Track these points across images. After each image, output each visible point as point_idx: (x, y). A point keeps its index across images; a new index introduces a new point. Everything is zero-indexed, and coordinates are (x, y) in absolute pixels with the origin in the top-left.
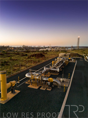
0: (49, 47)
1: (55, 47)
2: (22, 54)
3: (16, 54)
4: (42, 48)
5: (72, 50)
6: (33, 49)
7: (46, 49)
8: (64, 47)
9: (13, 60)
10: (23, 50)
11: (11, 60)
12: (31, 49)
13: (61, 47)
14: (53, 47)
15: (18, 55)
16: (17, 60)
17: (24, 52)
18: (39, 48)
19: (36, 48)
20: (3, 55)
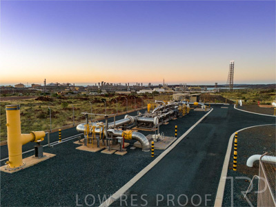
0: (160, 86)
1: (175, 86)
2: (96, 99)
3: (82, 99)
4: (145, 88)
5: (217, 93)
6: (123, 90)
7: (154, 90)
8: (197, 86)
9: (70, 109)
10: (101, 92)
11: (65, 109)
12: (120, 90)
13: (189, 86)
14: (170, 86)
15: (85, 101)
17: (102, 95)
18: (138, 88)
19: (131, 88)
20: (51, 100)
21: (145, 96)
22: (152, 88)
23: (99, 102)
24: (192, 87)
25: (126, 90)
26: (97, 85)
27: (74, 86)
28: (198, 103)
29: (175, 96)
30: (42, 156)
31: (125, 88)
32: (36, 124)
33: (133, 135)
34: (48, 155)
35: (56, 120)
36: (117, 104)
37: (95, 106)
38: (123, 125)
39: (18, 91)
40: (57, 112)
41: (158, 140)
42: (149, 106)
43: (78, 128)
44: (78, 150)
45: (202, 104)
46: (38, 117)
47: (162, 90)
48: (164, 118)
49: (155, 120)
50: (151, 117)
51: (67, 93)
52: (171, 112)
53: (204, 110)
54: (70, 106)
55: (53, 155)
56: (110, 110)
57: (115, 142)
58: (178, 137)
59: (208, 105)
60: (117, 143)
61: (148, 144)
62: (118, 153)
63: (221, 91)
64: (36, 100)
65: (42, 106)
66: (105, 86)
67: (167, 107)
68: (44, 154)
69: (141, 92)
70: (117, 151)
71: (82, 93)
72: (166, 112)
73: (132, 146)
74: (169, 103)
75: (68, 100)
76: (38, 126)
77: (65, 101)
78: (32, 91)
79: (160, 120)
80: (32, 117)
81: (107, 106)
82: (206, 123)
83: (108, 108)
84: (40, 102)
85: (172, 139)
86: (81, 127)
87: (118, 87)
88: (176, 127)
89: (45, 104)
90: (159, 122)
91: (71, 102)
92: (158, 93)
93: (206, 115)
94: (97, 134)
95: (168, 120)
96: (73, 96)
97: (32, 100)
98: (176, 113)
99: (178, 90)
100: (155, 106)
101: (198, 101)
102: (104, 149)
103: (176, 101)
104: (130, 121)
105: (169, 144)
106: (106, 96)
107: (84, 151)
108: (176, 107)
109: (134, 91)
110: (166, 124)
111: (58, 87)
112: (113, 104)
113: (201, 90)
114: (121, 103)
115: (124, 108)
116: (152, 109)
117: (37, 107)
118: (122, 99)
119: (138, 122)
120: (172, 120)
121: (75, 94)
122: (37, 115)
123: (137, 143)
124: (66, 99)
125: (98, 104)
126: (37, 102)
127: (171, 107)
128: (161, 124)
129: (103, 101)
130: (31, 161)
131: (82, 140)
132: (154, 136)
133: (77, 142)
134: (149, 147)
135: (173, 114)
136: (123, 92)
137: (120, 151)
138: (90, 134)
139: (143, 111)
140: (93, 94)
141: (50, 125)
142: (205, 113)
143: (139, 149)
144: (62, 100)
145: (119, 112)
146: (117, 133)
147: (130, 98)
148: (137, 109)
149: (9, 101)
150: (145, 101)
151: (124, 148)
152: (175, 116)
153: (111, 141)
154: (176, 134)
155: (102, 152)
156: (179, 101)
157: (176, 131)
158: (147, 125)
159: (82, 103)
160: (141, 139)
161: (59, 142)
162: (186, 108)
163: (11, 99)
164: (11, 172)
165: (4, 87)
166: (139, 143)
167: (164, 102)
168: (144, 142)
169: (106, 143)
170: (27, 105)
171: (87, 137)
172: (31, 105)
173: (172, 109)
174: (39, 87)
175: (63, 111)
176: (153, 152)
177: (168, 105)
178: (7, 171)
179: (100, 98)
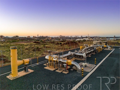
0: (86, 37)
1: (94, 37)
3: (52, 43)
4: (80, 38)
6: (69, 39)
7: (84, 39)
8: (104, 37)
9: (46, 47)
10: (60, 40)
11: (44, 47)
12: (68, 39)
13: (101, 37)
14: (91, 37)
16: (50, 47)
17: (60, 41)
18: (76, 38)
19: (73, 38)
20: (39, 43)
21: (79, 41)
22: (83, 38)
23: (59, 44)
24: (102, 37)
25: (71, 39)
26: (59, 37)
27: (49, 37)
29: (94, 42)
31: (70, 38)
32: (31, 53)
33: (72, 63)
34: (30, 71)
35: (39, 52)
36: (66, 45)
37: (56, 46)
38: (68, 56)
39: (28, 39)
40: (41, 48)
41: (86, 66)
42: (81, 47)
43: (46, 57)
44: (45, 69)
45: (109, 46)
46: (32, 50)
47: (87, 39)
48: (89, 54)
49: (84, 55)
50: (82, 53)
51: (46, 40)
52: (92, 50)
53: (110, 50)
55: (33, 71)
56: (63, 48)
57: (63, 66)
58: (96, 65)
59: (112, 47)
60: (64, 67)
61: (80, 68)
62: (64, 72)
63: (117, 40)
64: (34, 43)
65: (35, 46)
66: (62, 37)
67: (90, 48)
68: (29, 70)
69: (77, 40)
70: (64, 71)
71: (52, 40)
72: (90, 50)
73: (72, 69)
74: (91, 46)
75: (46, 43)
76: (32, 54)
77: (45, 43)
78: (33, 39)
79: (87, 55)
80: (30, 50)
81: (61, 46)
82: (112, 57)
83: (62, 47)
84: (35, 44)
85: (93, 66)
86: (47, 57)
87: (67, 38)
88: (95, 59)
89: (37, 45)
90: (86, 55)
91: (47, 44)
92: (85, 40)
93: (111, 52)
94: (54, 61)
95: (90, 54)
96: (48, 41)
97: (32, 43)
98: (95, 51)
99: (95, 39)
100: (84, 47)
101: (106, 45)
102: (57, 69)
103: (95, 45)
104: (71, 55)
105: (91, 69)
106: (62, 41)
108: (95, 48)
109: (74, 39)
110: (90, 56)
111: (43, 37)
112: (65, 45)
113: (106, 39)
114: (68, 45)
115: (69, 47)
116: (82, 49)
117: (33, 46)
118: (69, 43)
119: (75, 55)
120: (93, 55)
122: (32, 49)
123: (74, 67)
124: (45, 42)
125: (58, 45)
126: (34, 44)
127: (93, 48)
128: (87, 56)
129: (61, 44)
130: (22, 74)
131: (47, 64)
132: (83, 64)
133: (45, 65)
134: (80, 70)
135: (93, 52)
136: (70, 40)
137: (65, 71)
138: (51, 61)
139: (78, 49)
140: (57, 40)
141: (37, 54)
142: (110, 51)
143: (75, 71)
144: (44, 43)
145: (67, 49)
146: (64, 61)
147: (72, 42)
148: (75, 48)
149: (23, 43)
150: (79, 44)
151: (67, 69)
152: (94, 52)
153: (61, 65)
154: (95, 63)
155: (56, 71)
156: (96, 45)
157: (95, 61)
158: (80, 57)
159: (52, 44)
160: (76, 65)
161: (37, 64)
162: (100, 48)
163: (24, 42)
164: (11, 79)
165: (23, 37)
166: (75, 67)
167: (88, 45)
168: (78, 67)
169: (58, 66)
170: (30, 45)
171: (49, 62)
172: (31, 45)
173: (93, 49)
174: (36, 37)
175: (43, 48)
176: (83, 73)
177: (91, 47)
178: (10, 79)
179: (59, 42)
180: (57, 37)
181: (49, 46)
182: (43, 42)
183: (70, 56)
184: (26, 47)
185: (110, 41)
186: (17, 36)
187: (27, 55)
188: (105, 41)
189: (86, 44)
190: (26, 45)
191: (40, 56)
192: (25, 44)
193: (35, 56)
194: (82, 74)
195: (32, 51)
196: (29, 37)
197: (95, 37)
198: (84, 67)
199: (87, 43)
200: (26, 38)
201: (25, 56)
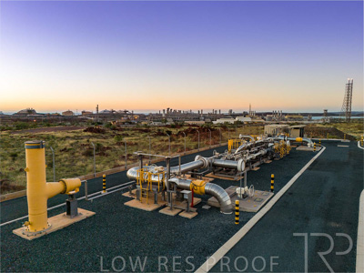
0: (245, 114)
1: (265, 114)
2: (159, 130)
3: (142, 131)
4: (225, 116)
5: (326, 123)
6: (194, 119)
7: (237, 119)
8: (297, 114)
10: (166, 121)
11: (119, 144)
12: (190, 120)
13: (286, 114)
14: (259, 114)
15: (145, 134)
16: (136, 144)
17: (167, 126)
18: (214, 116)
19: (205, 116)
20: (103, 132)
21: (224, 127)
22: (234, 116)
23: (163, 134)
24: (290, 114)
25: (198, 119)
26: (162, 112)
27: (132, 114)
28: (302, 139)
29: (269, 129)
30: (76, 214)
31: (197, 117)
32: (80, 163)
33: (207, 188)
34: (85, 213)
35: (105, 159)
36: (185, 138)
37: (156, 141)
38: (192, 170)
39: (65, 120)
40: (108, 148)
41: (245, 196)
42: (230, 143)
43: (130, 173)
44: (128, 207)
45: (309, 140)
46: (83, 155)
48: (252, 161)
49: (240, 165)
50: (233, 159)
51: (124, 123)
52: (263, 152)
53: (312, 149)
54: (125, 139)
55: (91, 213)
56: (176, 146)
57: (181, 198)
58: (275, 191)
60: (183, 199)
61: (229, 202)
62: (184, 215)
63: (333, 121)
64: (85, 131)
66: (172, 114)
67: (256, 145)
68: (80, 210)
69: (218, 121)
70: (183, 210)
71: (143, 123)
72: (256, 152)
73: (206, 204)
74: (260, 139)
75: (124, 132)
76: (82, 166)
77: (120, 133)
78: (82, 120)
79: (247, 164)
80: (77, 154)
81: (172, 140)
82: (317, 169)
83: (173, 143)
84: (89, 134)
85: (266, 195)
86: (134, 173)
87: (189, 115)
88: (272, 176)
89: (95, 137)
90: (246, 166)
91: (127, 135)
92: (241, 123)
93: (316, 157)
94: (155, 184)
95: (258, 163)
96: (131, 127)
97: (80, 131)
98: (271, 154)
99: (270, 119)
100: (239, 143)
101: (301, 136)
102: (165, 206)
103: (269, 136)
104: (202, 165)
105: (262, 204)
106: (173, 127)
107: (136, 209)
108: (270, 145)
109: (209, 120)
110: (256, 169)
111: (112, 115)
112: (181, 138)
113: (302, 120)
114: (191, 137)
115: (195, 143)
116: (234, 148)
117: (84, 141)
118: (193, 131)
119: (215, 166)
120: (264, 164)
121: (134, 123)
122: (83, 151)
123: (212, 199)
124: (122, 130)
125: (162, 138)
126: (86, 134)
127: (263, 145)
128: (248, 169)
129: (170, 133)
130: (60, 221)
131: (134, 191)
132: (238, 190)
133: (126, 194)
134: (231, 207)
135: (266, 155)
136: (195, 122)
137: (187, 212)
138: (145, 184)
139: (222, 150)
140: (156, 124)
141: (97, 166)
142: (313, 154)
143: (216, 209)
144: (117, 132)
145: (189, 149)
146: (183, 184)
147: (204, 130)
148: (212, 147)
149: (53, 133)
150: (223, 134)
151: (193, 206)
152: (269, 158)
153: (174, 194)
154: (272, 187)
155: (161, 211)
156: (274, 135)
157: (272, 182)
158: (227, 171)
159: (141, 135)
160: (219, 194)
161: (102, 192)
162: (285, 146)
163: (55, 130)
164: (29, 238)
165: (49, 115)
166: (216, 200)
167: (252, 137)
168: (224, 200)
169: (167, 197)
170: (73, 138)
171: (140, 187)
172: (78, 138)
173: (264, 147)
174: (91, 115)
175: (117, 147)
176: (237, 216)
177: (259, 141)
178: (25, 237)
179: (165, 130)
180: (157, 114)
181: (133, 142)
182: (114, 129)
183: (201, 168)
184: (62, 145)
185: (313, 124)
186: (30, 111)
187: (67, 169)
188: (298, 124)
189: (245, 134)
190: (62, 139)
191: (108, 169)
192: (59, 134)
193: (91, 171)
194: (236, 219)
195: (83, 157)
196: (70, 112)
197: (271, 114)
198: (239, 199)
199: (248, 131)
200: (59, 115)
201: (63, 170)
